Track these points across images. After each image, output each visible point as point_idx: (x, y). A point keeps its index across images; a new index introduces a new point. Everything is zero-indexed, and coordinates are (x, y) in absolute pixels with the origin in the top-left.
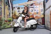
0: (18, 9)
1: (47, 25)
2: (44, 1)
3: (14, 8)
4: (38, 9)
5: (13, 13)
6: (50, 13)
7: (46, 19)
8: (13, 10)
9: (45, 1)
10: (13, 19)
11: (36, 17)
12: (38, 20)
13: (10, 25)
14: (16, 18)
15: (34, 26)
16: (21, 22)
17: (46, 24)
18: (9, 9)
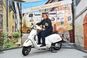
0: (29, 16)
1: (79, 42)
2: (73, 3)
3: (23, 14)
4: (64, 17)
5: (21, 23)
6: (83, 24)
7: (77, 33)
8: (21, 18)
9: (75, 4)
10: (22, 33)
11: (60, 29)
12: (63, 35)
13: (16, 43)
14: (26, 32)
15: (56, 44)
16: (35, 38)
17: (76, 41)
18: (15, 17)
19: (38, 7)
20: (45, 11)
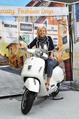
4: (57, 37)
20: (27, 20)
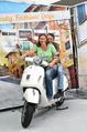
2: (72, 18)
19: (9, 15)
